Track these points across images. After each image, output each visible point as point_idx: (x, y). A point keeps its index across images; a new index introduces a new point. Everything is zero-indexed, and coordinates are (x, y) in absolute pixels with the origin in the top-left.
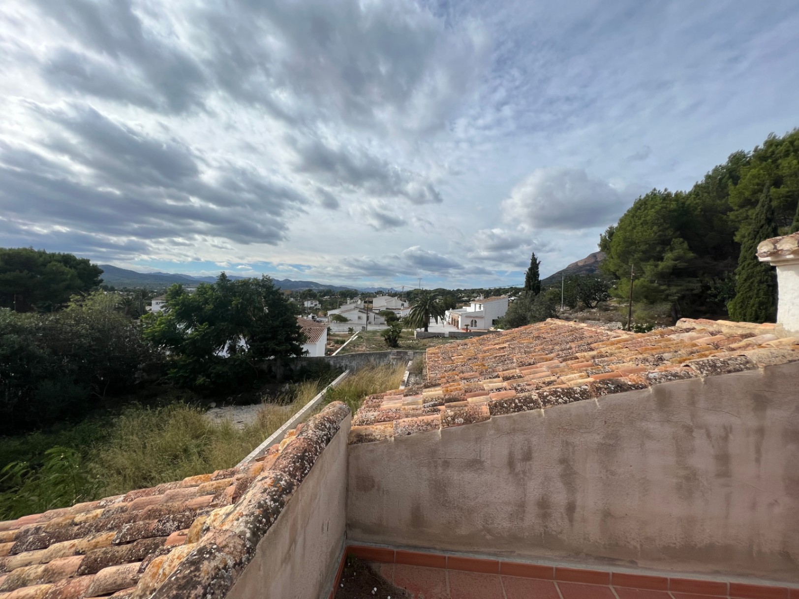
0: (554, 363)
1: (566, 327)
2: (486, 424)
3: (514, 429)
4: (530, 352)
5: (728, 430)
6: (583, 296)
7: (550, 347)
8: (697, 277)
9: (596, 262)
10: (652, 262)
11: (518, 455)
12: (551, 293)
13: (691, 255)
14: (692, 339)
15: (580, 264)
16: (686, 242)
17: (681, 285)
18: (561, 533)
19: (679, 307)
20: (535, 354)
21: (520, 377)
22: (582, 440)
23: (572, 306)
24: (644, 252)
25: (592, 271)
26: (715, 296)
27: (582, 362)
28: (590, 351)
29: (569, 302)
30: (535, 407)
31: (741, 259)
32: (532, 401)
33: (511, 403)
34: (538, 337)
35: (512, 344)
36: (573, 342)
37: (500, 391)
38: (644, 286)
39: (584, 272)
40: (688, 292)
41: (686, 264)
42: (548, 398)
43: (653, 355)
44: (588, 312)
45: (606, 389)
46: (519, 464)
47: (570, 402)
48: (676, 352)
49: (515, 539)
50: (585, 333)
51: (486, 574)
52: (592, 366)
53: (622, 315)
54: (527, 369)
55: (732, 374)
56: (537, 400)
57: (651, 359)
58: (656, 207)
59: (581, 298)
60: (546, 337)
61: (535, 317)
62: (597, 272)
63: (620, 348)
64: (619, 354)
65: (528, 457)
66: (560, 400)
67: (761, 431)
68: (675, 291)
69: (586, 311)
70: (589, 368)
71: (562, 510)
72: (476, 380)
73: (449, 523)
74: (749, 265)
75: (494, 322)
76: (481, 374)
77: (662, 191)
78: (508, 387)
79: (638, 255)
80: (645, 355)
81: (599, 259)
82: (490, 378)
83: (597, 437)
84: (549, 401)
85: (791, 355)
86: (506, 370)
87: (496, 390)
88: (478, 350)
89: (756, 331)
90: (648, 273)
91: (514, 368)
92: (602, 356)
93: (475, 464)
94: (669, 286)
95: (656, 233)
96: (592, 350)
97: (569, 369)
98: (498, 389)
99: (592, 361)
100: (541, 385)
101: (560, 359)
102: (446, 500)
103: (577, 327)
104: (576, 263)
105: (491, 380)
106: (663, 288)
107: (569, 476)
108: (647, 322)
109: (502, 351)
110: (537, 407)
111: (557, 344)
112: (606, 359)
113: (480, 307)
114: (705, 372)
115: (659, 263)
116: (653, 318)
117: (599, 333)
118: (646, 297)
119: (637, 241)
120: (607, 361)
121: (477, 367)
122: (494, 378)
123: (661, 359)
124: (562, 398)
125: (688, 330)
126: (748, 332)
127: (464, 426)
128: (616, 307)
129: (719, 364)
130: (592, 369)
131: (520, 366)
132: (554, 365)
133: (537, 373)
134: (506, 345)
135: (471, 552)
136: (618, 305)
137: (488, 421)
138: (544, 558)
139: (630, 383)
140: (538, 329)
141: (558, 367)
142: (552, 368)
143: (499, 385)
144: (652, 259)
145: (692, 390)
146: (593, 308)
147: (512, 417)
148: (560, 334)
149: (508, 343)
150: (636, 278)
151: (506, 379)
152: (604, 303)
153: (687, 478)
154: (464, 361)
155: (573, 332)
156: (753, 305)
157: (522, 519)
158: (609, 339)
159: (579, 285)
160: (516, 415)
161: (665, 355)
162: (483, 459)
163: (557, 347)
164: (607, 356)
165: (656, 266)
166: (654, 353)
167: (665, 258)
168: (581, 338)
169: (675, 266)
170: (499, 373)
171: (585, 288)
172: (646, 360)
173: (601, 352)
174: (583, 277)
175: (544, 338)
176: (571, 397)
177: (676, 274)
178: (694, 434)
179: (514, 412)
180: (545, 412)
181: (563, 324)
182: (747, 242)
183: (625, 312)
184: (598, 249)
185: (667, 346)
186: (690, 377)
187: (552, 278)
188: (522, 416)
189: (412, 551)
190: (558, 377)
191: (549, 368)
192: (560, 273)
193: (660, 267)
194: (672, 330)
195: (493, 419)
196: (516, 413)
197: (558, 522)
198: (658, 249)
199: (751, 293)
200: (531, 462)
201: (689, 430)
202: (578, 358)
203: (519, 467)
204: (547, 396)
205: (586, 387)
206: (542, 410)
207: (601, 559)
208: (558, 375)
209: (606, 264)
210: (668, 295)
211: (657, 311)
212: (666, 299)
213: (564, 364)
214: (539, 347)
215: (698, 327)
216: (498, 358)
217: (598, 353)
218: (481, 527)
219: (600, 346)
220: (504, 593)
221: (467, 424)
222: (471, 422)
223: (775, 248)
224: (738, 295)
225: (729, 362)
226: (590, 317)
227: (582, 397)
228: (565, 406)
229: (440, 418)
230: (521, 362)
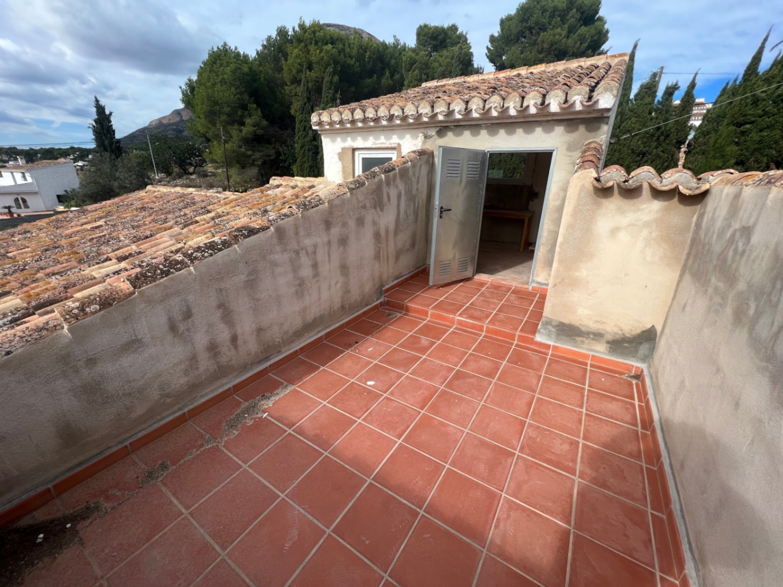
0: (175, 231)
1: (172, 193)
2: (131, 300)
3: (167, 295)
4: (138, 226)
5: (315, 246)
6: (178, 160)
7: (163, 216)
8: (271, 144)
9: (182, 120)
10: (236, 126)
11: (178, 316)
12: (137, 157)
13: (265, 123)
14: (282, 192)
15: (165, 122)
16: (259, 109)
17: (262, 151)
18: (231, 360)
19: (263, 172)
20: (146, 227)
21: (140, 253)
22: (232, 283)
23: (169, 174)
24: (229, 115)
25: (180, 131)
26: (285, 161)
27: (203, 225)
28: (207, 213)
29: (162, 167)
30: (183, 267)
31: (297, 130)
32: (177, 262)
33: (156, 270)
34: (143, 209)
35: (109, 221)
36: (186, 208)
37: (118, 274)
38: (234, 152)
39: (172, 132)
40: (267, 158)
41: (263, 131)
42: (194, 255)
43: (260, 209)
44: (187, 179)
45: (241, 235)
46: (182, 325)
47: (215, 253)
48: (274, 204)
49: (194, 387)
50: (196, 198)
51: (176, 429)
52: (213, 226)
53: (220, 181)
54: (146, 243)
55: (314, 209)
56: (183, 260)
57: (259, 212)
58: (231, 65)
59: (176, 163)
60: (152, 206)
61: (126, 187)
62: (185, 133)
63: (233, 207)
64: (234, 212)
65: (188, 314)
66: (206, 254)
67: (329, 243)
68: (258, 156)
69: (185, 177)
70: (212, 229)
71: (228, 343)
72: (77, 270)
73: (119, 415)
74: (302, 135)
75: (61, 199)
76: (81, 261)
77: (233, 48)
78: (129, 267)
79: (224, 118)
80: (254, 210)
81: (185, 118)
82: (98, 263)
83: (243, 277)
84: (196, 258)
85: (338, 192)
86: (118, 249)
87: (114, 274)
88: (55, 237)
89: (315, 184)
90: (235, 138)
91: (127, 246)
92: (220, 216)
93: (133, 345)
94: (253, 151)
95: (235, 95)
96: (209, 212)
97: (193, 234)
98: (117, 272)
99: (213, 222)
100: (169, 254)
101: (180, 226)
102: (107, 397)
103: (186, 193)
104: (160, 120)
105: (100, 265)
106: (249, 153)
107: (227, 315)
108: (242, 186)
109: (97, 231)
110: (186, 267)
111: (169, 212)
112: (224, 218)
113: (24, 177)
114: (301, 210)
115: (243, 127)
116: (246, 182)
117: (210, 196)
118: (238, 162)
119: (220, 102)
120: (226, 220)
121: (66, 257)
122: (103, 262)
123: (266, 211)
124: (207, 252)
125: (278, 186)
126: (311, 184)
127: (102, 312)
128: (213, 172)
129: (307, 203)
130: (215, 229)
131: (134, 242)
132: (175, 233)
133: (159, 245)
134: (101, 222)
135: (155, 423)
136: (214, 170)
137: (134, 296)
138: (223, 385)
139: (258, 227)
140: (141, 199)
141: (180, 234)
142: (175, 236)
143: (116, 267)
144: (236, 124)
145: (296, 224)
146: (191, 174)
147: (161, 283)
148: (168, 202)
149: (103, 220)
150: (226, 142)
151: (121, 259)
152: (201, 169)
153: (300, 285)
154: (36, 255)
155: (183, 199)
156: (307, 168)
157: (197, 368)
158: (220, 201)
159: (170, 148)
160: (165, 281)
161: (269, 208)
162: (140, 337)
163: (170, 216)
164: (224, 216)
165: (241, 131)
166: (260, 207)
167: (246, 123)
168: (194, 204)
169: (255, 132)
170: (109, 255)
171: (178, 152)
172: (256, 214)
173: (218, 213)
174: (172, 138)
175: (151, 208)
176: (216, 249)
177: (256, 141)
178: (300, 255)
179: (162, 277)
180: (194, 268)
181: (169, 190)
182: (299, 117)
183: (223, 177)
184: (181, 106)
185: (267, 201)
186: (294, 215)
187: (132, 137)
188: (172, 279)
189: (79, 469)
190: (185, 244)
191: (171, 236)
192: (142, 131)
193: (244, 133)
194: (268, 188)
195: (140, 293)
196: (165, 278)
197: (227, 354)
198: (239, 113)
199: (304, 159)
200: (192, 319)
201: (297, 253)
202: (198, 222)
203: (182, 327)
204: (192, 254)
205: (225, 238)
206: (192, 268)
207: (260, 362)
208: (184, 242)
209: (195, 125)
210: (254, 160)
211: (248, 176)
212: (253, 164)
213: (185, 230)
214: (149, 219)
215: (284, 183)
216: (95, 240)
217: (216, 214)
218: (159, 397)
219: (216, 207)
220: (198, 429)
221: (106, 308)
222: (110, 305)
223: (320, 120)
224: (298, 160)
225: (312, 201)
226: (191, 184)
227: (224, 247)
228: (211, 258)
229: (59, 316)
230: (135, 237)
